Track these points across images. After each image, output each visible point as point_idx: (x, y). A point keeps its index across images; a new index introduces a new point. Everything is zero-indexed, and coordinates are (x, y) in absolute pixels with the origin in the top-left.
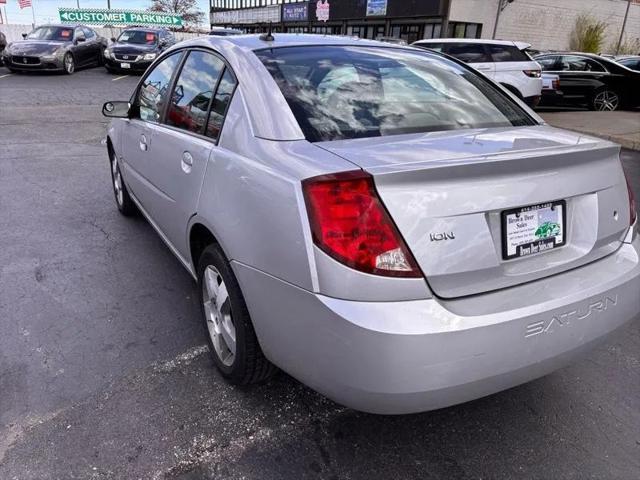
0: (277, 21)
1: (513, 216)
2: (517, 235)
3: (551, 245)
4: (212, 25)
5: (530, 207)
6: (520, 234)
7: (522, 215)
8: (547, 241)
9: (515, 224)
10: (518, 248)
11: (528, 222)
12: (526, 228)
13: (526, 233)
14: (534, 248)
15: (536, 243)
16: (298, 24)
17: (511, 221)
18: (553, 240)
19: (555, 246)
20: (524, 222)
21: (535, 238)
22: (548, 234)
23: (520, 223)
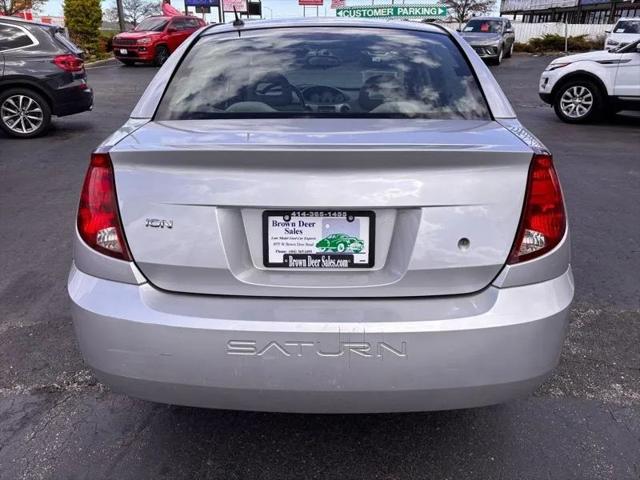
0: (573, 5)
1: (280, 219)
2: (284, 241)
3: (345, 263)
4: (502, 14)
5: (308, 212)
6: (289, 241)
7: (295, 219)
8: (336, 257)
9: (282, 229)
10: (286, 257)
11: (303, 228)
12: (302, 236)
13: (301, 242)
14: (312, 262)
15: (316, 257)
16: (599, 7)
17: (275, 224)
18: (350, 257)
19: (352, 265)
20: (297, 228)
21: (315, 250)
22: (340, 249)
23: (291, 228)
